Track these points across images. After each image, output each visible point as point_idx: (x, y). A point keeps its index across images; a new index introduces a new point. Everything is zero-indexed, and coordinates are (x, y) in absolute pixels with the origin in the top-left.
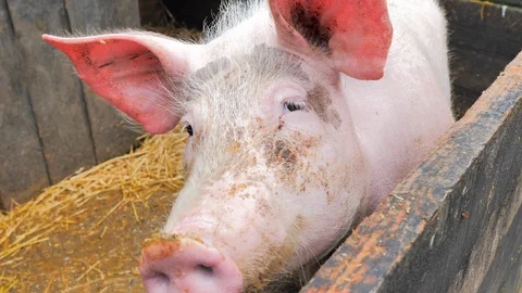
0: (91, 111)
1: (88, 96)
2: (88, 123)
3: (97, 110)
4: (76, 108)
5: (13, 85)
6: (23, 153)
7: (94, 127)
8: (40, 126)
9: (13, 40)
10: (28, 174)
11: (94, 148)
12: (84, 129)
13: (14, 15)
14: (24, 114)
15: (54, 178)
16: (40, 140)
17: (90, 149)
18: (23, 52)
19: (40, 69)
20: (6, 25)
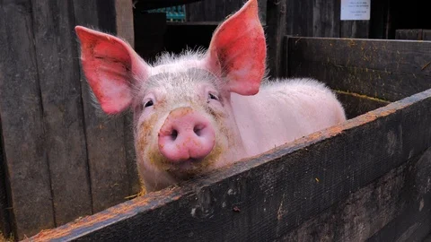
0: (93, 173)
1: (91, 162)
2: (89, 182)
3: (97, 172)
4: (81, 170)
5: (37, 149)
6: (38, 200)
7: (94, 186)
8: (52, 180)
9: (42, 117)
10: (39, 217)
11: (92, 203)
12: (86, 186)
13: (44, 100)
14: (43, 171)
15: (58, 222)
16: (52, 191)
17: (89, 203)
18: (47, 125)
19: (58, 139)
20: (38, 107)
